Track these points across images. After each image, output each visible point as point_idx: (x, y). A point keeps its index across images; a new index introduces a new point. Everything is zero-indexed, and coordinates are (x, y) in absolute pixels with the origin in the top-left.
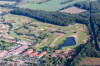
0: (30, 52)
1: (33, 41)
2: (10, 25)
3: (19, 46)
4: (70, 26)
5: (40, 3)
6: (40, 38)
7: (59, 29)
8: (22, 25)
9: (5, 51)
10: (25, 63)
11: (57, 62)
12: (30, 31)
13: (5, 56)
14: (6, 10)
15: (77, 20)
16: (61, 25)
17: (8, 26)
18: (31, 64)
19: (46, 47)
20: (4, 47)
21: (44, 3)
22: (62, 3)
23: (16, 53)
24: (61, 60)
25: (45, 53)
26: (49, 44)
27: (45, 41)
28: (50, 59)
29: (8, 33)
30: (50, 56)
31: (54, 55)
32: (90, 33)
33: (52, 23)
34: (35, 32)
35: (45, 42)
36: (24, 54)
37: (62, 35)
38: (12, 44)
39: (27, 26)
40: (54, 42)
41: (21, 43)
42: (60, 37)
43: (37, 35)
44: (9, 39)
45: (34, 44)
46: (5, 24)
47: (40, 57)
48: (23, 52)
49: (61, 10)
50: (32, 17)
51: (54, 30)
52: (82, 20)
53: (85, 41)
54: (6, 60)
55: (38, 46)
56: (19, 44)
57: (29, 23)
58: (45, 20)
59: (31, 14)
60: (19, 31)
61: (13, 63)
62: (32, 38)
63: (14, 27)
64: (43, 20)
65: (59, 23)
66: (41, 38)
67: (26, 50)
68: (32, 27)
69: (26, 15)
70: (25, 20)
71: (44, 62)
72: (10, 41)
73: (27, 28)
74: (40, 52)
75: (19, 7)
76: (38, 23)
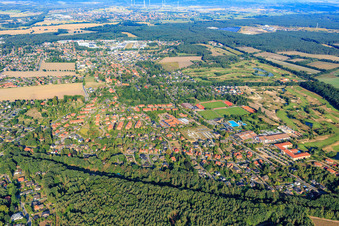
0: (285, 146)
1: (302, 133)
2: (287, 100)
3: (279, 132)
6: (316, 131)
8: (304, 105)
9: (253, 133)
10: (269, 159)
11: (316, 177)
12: (309, 117)
13: (250, 139)
14: (297, 79)
17: (283, 101)
18: (276, 163)
19: (316, 148)
20: (257, 127)
23: (266, 141)
24: (325, 176)
25: (308, 156)
26: (325, 146)
27: (322, 139)
28: (309, 167)
29: (276, 111)
30: (313, 163)
31: (320, 165)
34: (316, 120)
35: (320, 141)
36: (276, 147)
38: (270, 127)
39: (310, 109)
40: (336, 144)
41: (283, 130)
43: (316, 126)
44: (271, 119)
45: (302, 137)
46: (281, 97)
47: (295, 159)
48: (278, 143)
50: (327, 98)
54: (246, 144)
55: (305, 143)
56: (280, 130)
57: (316, 106)
59: (327, 94)
60: (292, 113)
61: (252, 152)
62: (306, 127)
63: (291, 104)
66: (318, 133)
67: (283, 142)
68: (317, 113)
69: (320, 93)
70: (314, 99)
71: (296, 168)
72: (271, 123)
73: (308, 112)
74: (302, 152)
75: (319, 79)
76: (329, 109)
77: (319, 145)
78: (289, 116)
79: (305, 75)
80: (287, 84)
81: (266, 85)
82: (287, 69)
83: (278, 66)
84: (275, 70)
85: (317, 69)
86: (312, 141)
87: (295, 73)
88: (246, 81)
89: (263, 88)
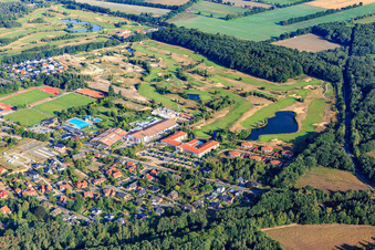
0: (178, 139)
1: (192, 113)
2: (144, 66)
3: (157, 120)
4: (291, 83)
5: (227, 18)
6: (208, 105)
7: (262, 89)
8: (173, 69)
9: (120, 131)
10: (163, 165)
11: (242, 171)
12: (189, 86)
13: (119, 142)
14: (142, 29)
15: (311, 68)
16: (269, 79)
17: (139, 69)
18: (177, 169)
19: (222, 131)
20: (120, 119)
21: (238, 19)
22: (281, 23)
23: (146, 139)
24: (252, 168)
25: (216, 145)
26: (231, 125)
27: (222, 114)
28: (224, 161)
29: (136, 86)
30: (227, 153)
31: (237, 154)
32: (339, 107)
33: (248, 71)
34: (201, 89)
35: (221, 118)
36: (164, 144)
37: (267, 103)
38: (140, 114)
39: (185, 74)
40: (244, 119)
41: (162, 115)
42: (260, 107)
43: (205, 98)
44: (136, 102)
45: (193, 120)
46: (133, 62)
47: (200, 155)
48: (164, 137)
49: (277, 39)
50: (200, 51)
51: (248, 89)
52: (322, 71)
53: (322, 125)
54: (118, 152)
55: (201, 127)
56: (158, 116)
57: (190, 66)
58: (230, 62)
59: (200, 45)
60: (163, 85)
61: (134, 162)
62: (192, 103)
64: (225, 63)
65: (265, 72)
66: (212, 107)
67: (171, 133)
68: (197, 78)
69: (188, 45)
71: (209, 167)
73: (184, 79)
74: (204, 141)
75: (175, 23)
76: (212, 68)
77: (222, 126)
78: (161, 91)
81: (99, 46)
82: (118, 14)
83: (102, 11)
84: (99, 18)
85: (164, 7)
86: (211, 121)
87: (133, 18)
88: (61, 45)
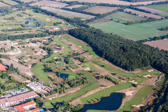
5: (127, 24)
7: (113, 74)
17: (45, 53)
19: (63, 104)
22: (161, 30)
23: (7, 104)
29: (33, 65)
32: (159, 95)
36: (15, 109)
38: (19, 85)
39: (70, 59)
42: (104, 88)
44: (23, 76)
50: (91, 44)
56: (29, 88)
57: (77, 54)
58: (103, 53)
62: (59, 80)
65: (121, 63)
66: (70, 84)
68: (77, 62)
72: (21, 80)
76: (91, 56)
77: (66, 100)
79: (77, 22)
80: (55, 33)
81: (31, 36)
82: (61, 17)
83: (52, 15)
84: (48, 19)
85: (92, 14)
86: (63, 95)
87: (67, 20)
89: (28, 40)
